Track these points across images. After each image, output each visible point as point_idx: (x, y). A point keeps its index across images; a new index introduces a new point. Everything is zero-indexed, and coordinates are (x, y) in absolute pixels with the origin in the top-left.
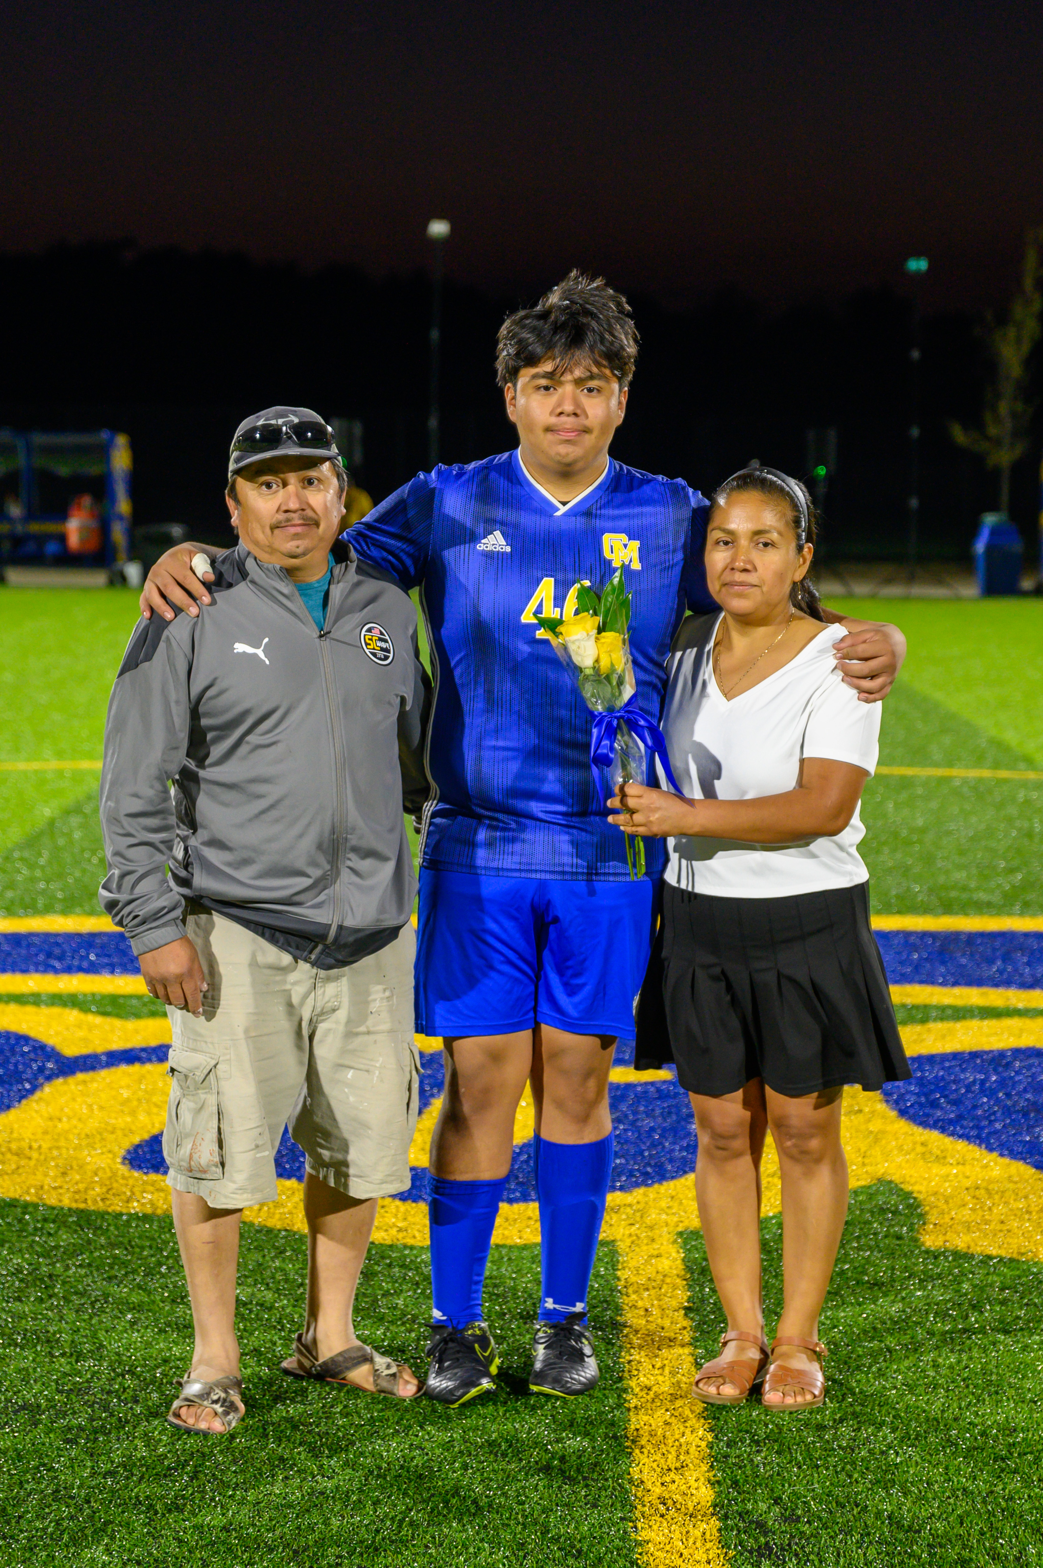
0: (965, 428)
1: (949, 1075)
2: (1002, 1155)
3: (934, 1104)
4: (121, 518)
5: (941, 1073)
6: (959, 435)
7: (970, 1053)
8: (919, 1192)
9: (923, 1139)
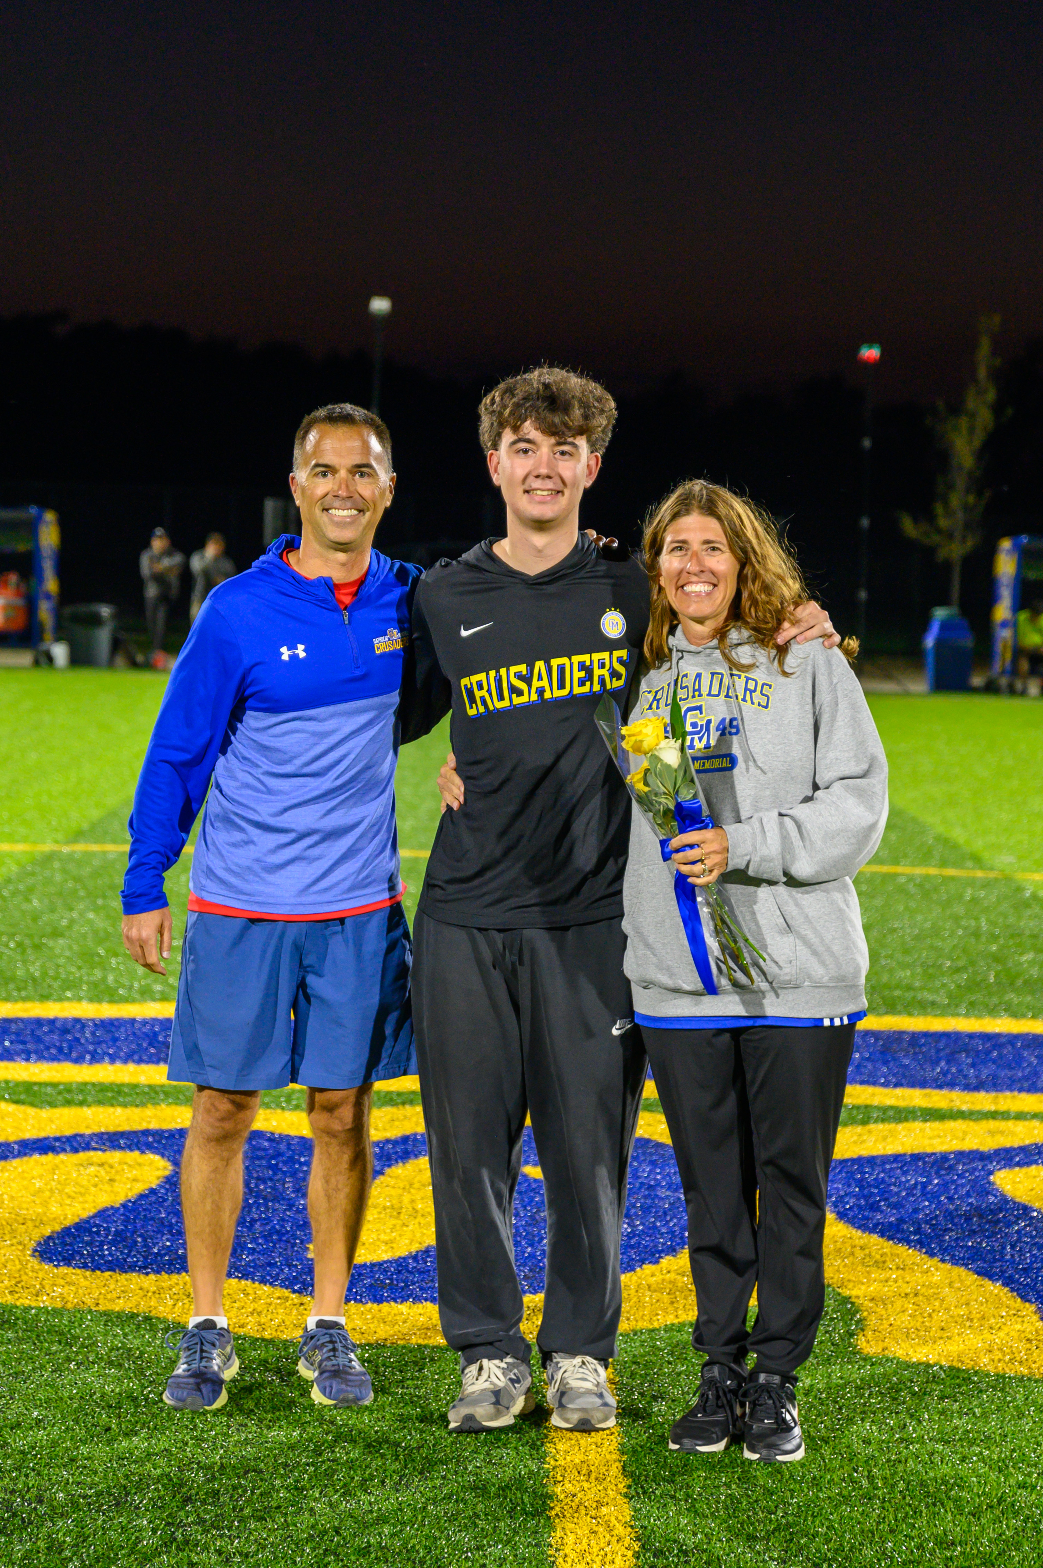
0: (916, 521)
1: (890, 1177)
2: (943, 1261)
3: (874, 1207)
4: (48, 596)
5: (882, 1175)
6: (909, 527)
7: (912, 1155)
8: (858, 1297)
9: (862, 1242)
